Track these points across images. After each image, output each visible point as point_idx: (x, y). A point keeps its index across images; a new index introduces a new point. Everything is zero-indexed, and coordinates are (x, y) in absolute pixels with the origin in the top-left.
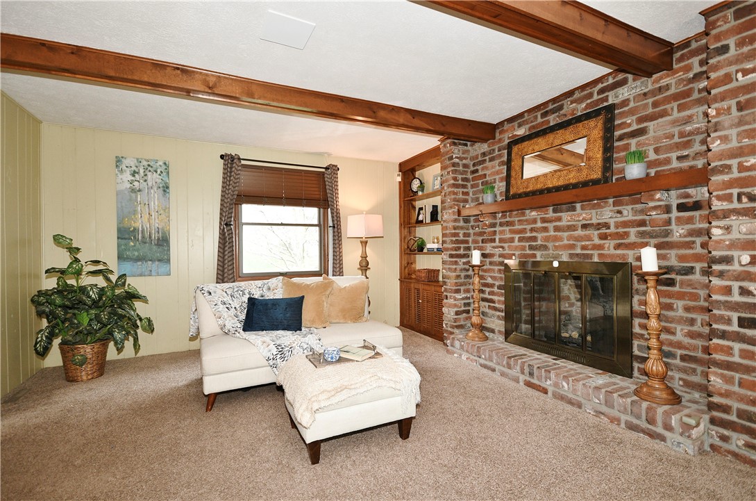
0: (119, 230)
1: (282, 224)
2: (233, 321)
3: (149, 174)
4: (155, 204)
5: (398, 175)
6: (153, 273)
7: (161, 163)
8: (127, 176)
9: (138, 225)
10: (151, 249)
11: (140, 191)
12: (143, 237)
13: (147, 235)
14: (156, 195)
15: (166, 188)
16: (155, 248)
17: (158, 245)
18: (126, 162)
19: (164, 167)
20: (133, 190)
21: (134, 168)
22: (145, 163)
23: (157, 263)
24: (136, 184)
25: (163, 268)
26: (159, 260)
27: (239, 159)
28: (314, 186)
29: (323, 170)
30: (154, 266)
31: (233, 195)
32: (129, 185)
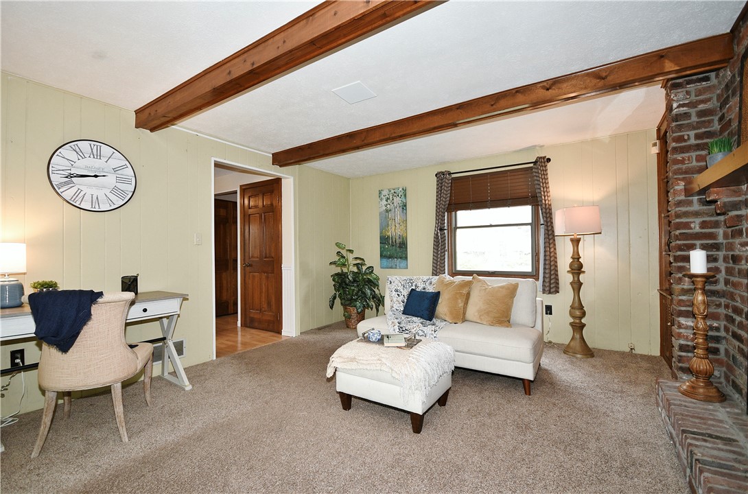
0: (381, 238)
1: (491, 226)
2: (398, 305)
3: (395, 198)
4: (398, 218)
5: (655, 145)
6: (398, 267)
7: (401, 189)
8: (384, 202)
9: (389, 234)
10: (396, 250)
11: (390, 210)
12: (392, 242)
13: (394, 241)
14: (398, 211)
15: (404, 207)
16: (398, 249)
17: (400, 247)
18: (384, 193)
19: (403, 191)
20: (387, 211)
21: (387, 196)
22: (393, 191)
23: (399, 260)
24: (388, 206)
25: (403, 263)
26: (401, 258)
27: (450, 174)
28: (522, 184)
29: (532, 165)
30: (397, 261)
31: (444, 206)
32: (384, 208)
